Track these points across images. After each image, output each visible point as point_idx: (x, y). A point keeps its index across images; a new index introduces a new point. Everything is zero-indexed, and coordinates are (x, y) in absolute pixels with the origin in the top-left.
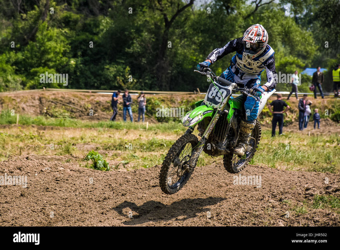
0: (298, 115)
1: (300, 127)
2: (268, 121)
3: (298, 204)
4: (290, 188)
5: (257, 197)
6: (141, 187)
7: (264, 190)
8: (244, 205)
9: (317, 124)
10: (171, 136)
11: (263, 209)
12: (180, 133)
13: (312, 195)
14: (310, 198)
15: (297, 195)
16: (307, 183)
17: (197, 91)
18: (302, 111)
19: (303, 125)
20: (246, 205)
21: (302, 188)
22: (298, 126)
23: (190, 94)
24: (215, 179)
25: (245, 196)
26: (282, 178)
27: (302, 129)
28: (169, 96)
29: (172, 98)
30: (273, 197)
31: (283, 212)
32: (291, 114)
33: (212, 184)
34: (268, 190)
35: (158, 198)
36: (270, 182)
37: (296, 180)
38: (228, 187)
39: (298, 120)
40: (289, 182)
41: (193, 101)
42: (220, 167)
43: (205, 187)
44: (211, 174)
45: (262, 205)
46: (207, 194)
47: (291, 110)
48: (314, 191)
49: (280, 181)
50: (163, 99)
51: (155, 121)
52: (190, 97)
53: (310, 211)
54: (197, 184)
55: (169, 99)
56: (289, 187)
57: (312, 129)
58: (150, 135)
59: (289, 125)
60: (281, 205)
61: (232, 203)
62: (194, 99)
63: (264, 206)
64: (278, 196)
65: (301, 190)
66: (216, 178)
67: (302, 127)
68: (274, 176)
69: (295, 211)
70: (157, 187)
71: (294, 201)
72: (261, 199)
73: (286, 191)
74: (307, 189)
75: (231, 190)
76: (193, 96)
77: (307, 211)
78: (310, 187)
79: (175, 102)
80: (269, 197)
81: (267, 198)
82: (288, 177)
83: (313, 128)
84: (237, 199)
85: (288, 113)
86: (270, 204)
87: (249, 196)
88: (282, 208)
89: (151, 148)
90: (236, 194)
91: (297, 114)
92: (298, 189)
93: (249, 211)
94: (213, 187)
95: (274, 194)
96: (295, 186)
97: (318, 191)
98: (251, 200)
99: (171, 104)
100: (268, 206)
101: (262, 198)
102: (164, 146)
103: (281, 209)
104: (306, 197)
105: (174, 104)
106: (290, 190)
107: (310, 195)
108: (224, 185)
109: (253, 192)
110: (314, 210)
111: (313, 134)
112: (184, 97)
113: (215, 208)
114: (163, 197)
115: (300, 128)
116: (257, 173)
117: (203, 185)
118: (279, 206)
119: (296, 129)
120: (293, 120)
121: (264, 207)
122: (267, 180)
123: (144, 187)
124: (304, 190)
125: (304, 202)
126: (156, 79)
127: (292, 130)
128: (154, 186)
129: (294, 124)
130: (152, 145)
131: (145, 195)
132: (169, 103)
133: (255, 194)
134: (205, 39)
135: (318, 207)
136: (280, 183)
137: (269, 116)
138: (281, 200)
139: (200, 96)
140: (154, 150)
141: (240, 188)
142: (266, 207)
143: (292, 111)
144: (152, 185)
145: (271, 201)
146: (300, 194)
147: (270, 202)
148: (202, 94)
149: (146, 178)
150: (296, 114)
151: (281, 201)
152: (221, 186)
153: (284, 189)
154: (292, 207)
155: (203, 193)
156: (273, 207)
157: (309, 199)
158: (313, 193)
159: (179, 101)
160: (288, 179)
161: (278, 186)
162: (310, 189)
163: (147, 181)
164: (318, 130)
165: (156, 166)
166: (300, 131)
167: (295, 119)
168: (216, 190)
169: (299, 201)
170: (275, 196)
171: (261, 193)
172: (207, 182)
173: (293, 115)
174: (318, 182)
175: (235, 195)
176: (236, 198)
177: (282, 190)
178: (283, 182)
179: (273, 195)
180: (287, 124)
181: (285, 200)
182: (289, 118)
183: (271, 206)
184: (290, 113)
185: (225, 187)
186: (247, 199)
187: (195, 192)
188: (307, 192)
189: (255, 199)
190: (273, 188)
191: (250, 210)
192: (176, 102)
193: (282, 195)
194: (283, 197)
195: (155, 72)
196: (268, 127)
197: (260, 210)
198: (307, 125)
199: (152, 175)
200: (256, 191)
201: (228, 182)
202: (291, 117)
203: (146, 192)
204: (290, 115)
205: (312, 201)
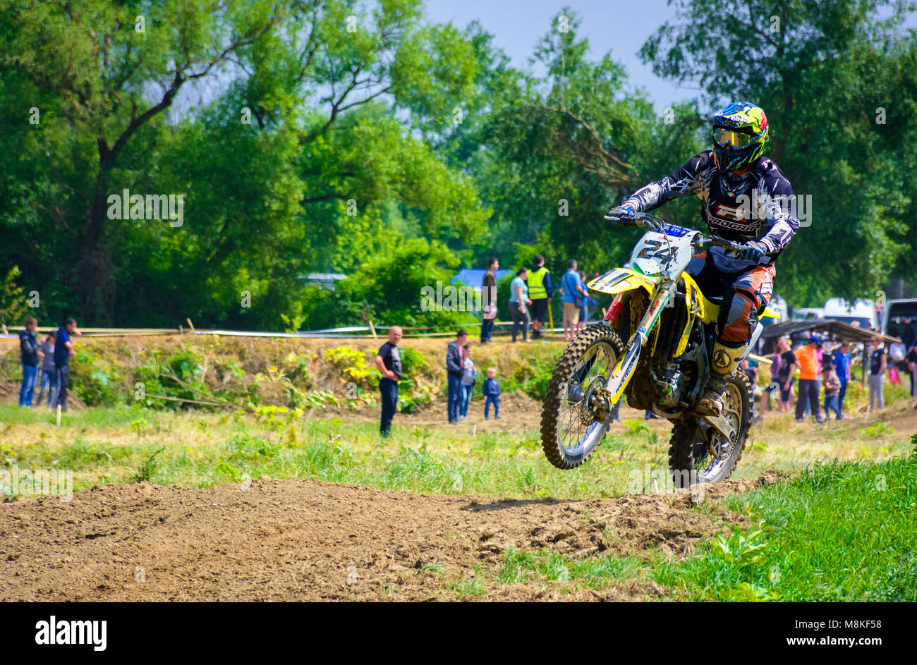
0: (446, 384)
1: (450, 414)
2: (368, 401)
3: (462, 573)
4: (441, 535)
5: (359, 558)
6: (58, 539)
7: (375, 542)
8: (326, 579)
9: (492, 406)
10: (123, 437)
11: (374, 586)
12: (146, 428)
13: (497, 551)
14: (492, 558)
15: (460, 552)
16: (484, 523)
17: (187, 326)
18: (455, 374)
19: (458, 408)
20: (330, 578)
21: (471, 534)
22: (445, 413)
23: (169, 334)
24: (250, 517)
25: (328, 556)
26: (422, 512)
27: (456, 420)
28: (114, 340)
29: (123, 345)
30: (399, 557)
31: (427, 593)
32: (427, 382)
33: (242, 530)
34: (385, 540)
35: (102, 564)
36: (389, 522)
37: (456, 516)
38: (284, 536)
39: (446, 398)
40: (439, 522)
41: (177, 350)
42: (260, 486)
43: (224, 537)
44: (237, 506)
45: (371, 578)
46: (229, 555)
47: (428, 371)
48: (502, 540)
49: (415, 520)
50: (99, 346)
51: (79, 405)
52: (168, 341)
53: (494, 588)
54: (202, 530)
55: (115, 348)
56: (438, 532)
57: (481, 420)
58: (68, 435)
59: (423, 409)
60: (420, 577)
61: (294, 576)
62: (179, 346)
63: (376, 580)
64: (411, 555)
65: (468, 540)
66: (252, 516)
67: (455, 416)
68: (400, 508)
69: (454, 591)
70: (100, 538)
71: (452, 566)
72: (370, 564)
73: (432, 542)
74: (485, 538)
75: (291, 543)
76: (177, 338)
77: (487, 589)
78: (492, 531)
79: (129, 356)
80: (389, 558)
81: (384, 562)
82: (436, 509)
83: (483, 417)
84: (307, 565)
85: (420, 380)
86: (392, 576)
87: (338, 556)
88: (422, 583)
89: (73, 463)
90: (305, 552)
91: (442, 383)
92: (463, 536)
93: (339, 593)
94: (245, 537)
95: (402, 549)
96: (454, 529)
97: (513, 541)
98: (344, 565)
99: (119, 359)
100: (388, 580)
101: (371, 560)
102: (107, 458)
103: (421, 587)
104: (482, 557)
105: (127, 359)
106: (441, 541)
107: (492, 550)
108: (272, 530)
109: (348, 546)
110: (504, 587)
111: (484, 431)
112: (153, 342)
113: (250, 587)
114: (114, 561)
115: (452, 418)
116: (356, 501)
117: (220, 531)
118: (414, 579)
119: (441, 419)
120: (433, 398)
121: (378, 583)
122: (382, 517)
123: (66, 538)
124: (477, 540)
125: (477, 570)
126: (77, 298)
127: (432, 422)
128: (90, 537)
129: (435, 408)
130: (75, 458)
131: (69, 559)
132: (114, 357)
133: (352, 553)
134: (204, 195)
135: (513, 579)
136: (415, 525)
137: (373, 389)
138: (418, 565)
139: (194, 337)
140: (81, 468)
141: (315, 538)
142: (381, 582)
143: (429, 376)
144: (84, 533)
145: (396, 567)
146: (467, 549)
147: (392, 571)
148: (199, 332)
149: (70, 518)
150: (439, 383)
151: (421, 567)
152: (266, 535)
153: (426, 537)
154: (447, 582)
155: (218, 551)
156: (400, 583)
157: (490, 561)
158: (500, 546)
159: (141, 352)
160: (435, 513)
161: (412, 532)
162: (491, 536)
163: (72, 525)
164: (496, 422)
165: (96, 488)
166: (451, 426)
167: (437, 394)
168: (253, 544)
169: (465, 567)
170: (404, 556)
171: (369, 549)
172: (229, 524)
173: (432, 385)
174: (512, 519)
175: (302, 556)
176: (305, 563)
177: (421, 539)
178: (422, 522)
179: (398, 553)
180: (419, 408)
181: (429, 564)
182: (421, 392)
183: (396, 579)
184: (423, 380)
185: (276, 536)
186: (333, 565)
187: (199, 550)
188: (485, 544)
189: (352, 563)
190: (398, 535)
191: (342, 590)
192: (133, 355)
193: (422, 551)
194: (425, 556)
195: (74, 279)
196: (369, 417)
197: (367, 589)
198: (466, 408)
199: (86, 509)
200: (356, 544)
201: (283, 524)
202: (426, 389)
203: (72, 550)
204: (424, 384)
205: (497, 566)
